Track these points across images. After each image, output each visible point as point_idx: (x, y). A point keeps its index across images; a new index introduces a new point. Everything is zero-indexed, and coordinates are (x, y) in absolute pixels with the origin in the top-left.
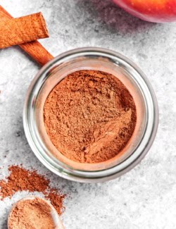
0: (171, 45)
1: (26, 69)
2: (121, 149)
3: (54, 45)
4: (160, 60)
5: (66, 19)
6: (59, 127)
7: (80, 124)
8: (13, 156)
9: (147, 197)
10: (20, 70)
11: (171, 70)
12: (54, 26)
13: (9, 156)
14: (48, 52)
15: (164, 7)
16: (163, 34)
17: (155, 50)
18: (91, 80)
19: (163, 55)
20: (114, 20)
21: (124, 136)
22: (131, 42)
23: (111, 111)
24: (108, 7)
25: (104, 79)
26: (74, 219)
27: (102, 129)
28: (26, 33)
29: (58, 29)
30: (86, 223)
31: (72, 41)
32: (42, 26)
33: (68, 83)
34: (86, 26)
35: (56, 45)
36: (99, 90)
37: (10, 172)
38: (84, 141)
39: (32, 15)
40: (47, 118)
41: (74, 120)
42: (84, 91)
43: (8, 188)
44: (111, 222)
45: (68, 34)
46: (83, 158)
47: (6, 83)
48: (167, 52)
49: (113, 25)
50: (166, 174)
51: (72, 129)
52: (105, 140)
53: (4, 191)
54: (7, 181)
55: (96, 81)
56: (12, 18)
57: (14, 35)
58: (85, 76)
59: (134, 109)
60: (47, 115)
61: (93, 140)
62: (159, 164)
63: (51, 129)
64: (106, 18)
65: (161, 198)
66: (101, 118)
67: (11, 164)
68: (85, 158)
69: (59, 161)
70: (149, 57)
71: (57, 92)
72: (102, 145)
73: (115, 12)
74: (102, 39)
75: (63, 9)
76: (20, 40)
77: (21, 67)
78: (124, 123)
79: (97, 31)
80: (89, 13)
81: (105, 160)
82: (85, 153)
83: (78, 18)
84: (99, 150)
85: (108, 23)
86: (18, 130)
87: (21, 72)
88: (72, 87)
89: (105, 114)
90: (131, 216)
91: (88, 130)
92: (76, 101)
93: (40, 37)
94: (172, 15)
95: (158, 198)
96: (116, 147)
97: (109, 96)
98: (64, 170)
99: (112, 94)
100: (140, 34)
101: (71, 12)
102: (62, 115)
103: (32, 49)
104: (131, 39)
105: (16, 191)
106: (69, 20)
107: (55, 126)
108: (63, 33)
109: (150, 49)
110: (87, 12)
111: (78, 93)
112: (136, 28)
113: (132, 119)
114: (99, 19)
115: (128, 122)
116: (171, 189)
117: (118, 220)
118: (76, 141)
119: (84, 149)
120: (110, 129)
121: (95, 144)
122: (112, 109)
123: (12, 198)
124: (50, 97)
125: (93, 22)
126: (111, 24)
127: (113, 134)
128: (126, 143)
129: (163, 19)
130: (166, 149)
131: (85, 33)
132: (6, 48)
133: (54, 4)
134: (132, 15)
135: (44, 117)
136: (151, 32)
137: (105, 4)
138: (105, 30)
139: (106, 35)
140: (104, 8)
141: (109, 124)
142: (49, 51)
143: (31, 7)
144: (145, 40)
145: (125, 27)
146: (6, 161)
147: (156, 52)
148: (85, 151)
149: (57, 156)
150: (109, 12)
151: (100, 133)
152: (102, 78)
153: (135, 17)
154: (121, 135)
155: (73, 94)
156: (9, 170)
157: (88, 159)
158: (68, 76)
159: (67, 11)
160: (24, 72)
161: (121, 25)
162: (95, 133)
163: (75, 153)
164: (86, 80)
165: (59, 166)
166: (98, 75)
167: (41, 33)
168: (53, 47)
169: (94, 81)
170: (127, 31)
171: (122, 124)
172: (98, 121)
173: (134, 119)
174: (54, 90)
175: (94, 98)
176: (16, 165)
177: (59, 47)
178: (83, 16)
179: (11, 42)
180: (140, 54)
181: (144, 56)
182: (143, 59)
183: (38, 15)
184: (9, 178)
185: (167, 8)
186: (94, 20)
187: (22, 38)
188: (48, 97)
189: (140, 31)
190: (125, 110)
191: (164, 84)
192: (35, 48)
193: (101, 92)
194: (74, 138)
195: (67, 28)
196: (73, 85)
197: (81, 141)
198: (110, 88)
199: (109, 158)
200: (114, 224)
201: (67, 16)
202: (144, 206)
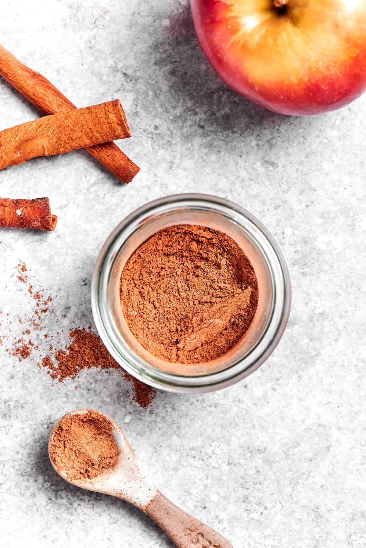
0: (313, 147)
1: (95, 184)
2: (231, 345)
3: (137, 149)
4: (297, 170)
5: (155, 108)
6: (141, 307)
7: (173, 304)
8: (76, 314)
9: (279, 375)
10: (86, 185)
11: (314, 184)
12: (138, 120)
13: (71, 315)
14: (128, 160)
15: (302, 93)
16: (301, 131)
17: (289, 155)
18: (193, 240)
19: (301, 163)
20: (227, 110)
21: (237, 326)
22: (254, 143)
23: (220, 288)
24: (218, 90)
25: (214, 241)
26: (170, 410)
27: (205, 314)
28: (97, 131)
29: (143, 124)
30: (187, 415)
31: (165, 142)
32: (121, 121)
33: (160, 242)
34: (186, 119)
35: (140, 148)
36: (205, 256)
37: (73, 339)
38: (177, 330)
39: (105, 104)
40: (125, 293)
41: (164, 297)
42: (182, 256)
43: (70, 364)
44: (224, 412)
45: (157, 132)
46: (174, 356)
47: (65, 206)
48: (307, 157)
49: (227, 117)
50: (307, 341)
51: (161, 311)
52: (209, 331)
53: (63, 368)
54: (68, 352)
55: (202, 243)
56: (75, 107)
57: (79, 134)
58: (185, 234)
59: (255, 287)
60: (124, 288)
61: (190, 330)
62: (296, 327)
63: (130, 309)
64: (215, 107)
65: (300, 377)
66: (205, 298)
67: (74, 327)
68: (178, 356)
69: (140, 359)
70: (280, 165)
71: (142, 255)
72: (203, 339)
73: (228, 97)
74: (209, 138)
75: (150, 93)
76: (87, 141)
77: (88, 182)
78: (239, 307)
79: (202, 127)
80: (190, 99)
81: (207, 360)
82: (178, 349)
83: (174, 108)
84: (199, 345)
85: (219, 115)
86: (84, 276)
87: (88, 189)
88: (165, 248)
89: (211, 291)
90: (255, 404)
91: (184, 314)
92: (169, 270)
93: (117, 138)
94: (314, 105)
95: (295, 377)
96: (224, 342)
97: (218, 266)
98: (147, 371)
99: (223, 262)
100: (266, 132)
101: (162, 97)
102: (146, 289)
103: (105, 155)
104: (253, 138)
105: (82, 367)
106: (160, 110)
107: (135, 305)
108: (152, 129)
109: (281, 153)
110: (187, 98)
111: (173, 258)
112: (260, 123)
113: (251, 302)
114: (205, 108)
115: (244, 305)
116: (314, 363)
117: (235, 410)
118: (166, 330)
119: (177, 342)
120: (218, 315)
121: (193, 336)
122: (222, 285)
123: (76, 379)
124: (131, 262)
125: (196, 114)
126: (223, 116)
127: (220, 323)
128: (239, 338)
129: (301, 111)
130: (306, 304)
131: (185, 130)
132: (65, 154)
133: (138, 86)
134: (254, 103)
135: (121, 291)
136: (283, 128)
137: (214, 86)
138: (215, 125)
139: (215, 132)
140: (213, 92)
141: (216, 307)
142: (130, 157)
143: (102, 90)
144: (274, 141)
145: (243, 121)
146: (65, 322)
147: (292, 158)
148: (179, 345)
149: (136, 351)
150: (220, 97)
151: (201, 321)
152: (211, 239)
153: (259, 106)
154: (233, 324)
155: (165, 259)
156: (71, 335)
157: (182, 357)
158: (161, 232)
159: (156, 96)
160: (93, 189)
161: (238, 118)
162: (194, 320)
163: (162, 347)
164: (187, 239)
165: (140, 366)
166: (205, 234)
167: (119, 130)
168: (136, 151)
169: (198, 242)
170: (247, 127)
171: (235, 308)
172: (200, 303)
173: (254, 302)
174: (138, 252)
175: (197, 267)
176: (81, 328)
177: (145, 151)
178: (180, 105)
179: (75, 145)
180: (266, 162)
181: (273, 164)
182: (271, 168)
183: (115, 103)
184: (71, 348)
185: (307, 95)
186: (197, 110)
187: (91, 138)
188: (128, 262)
189: (267, 126)
190: (241, 288)
191: (303, 205)
192: (109, 152)
193: (207, 260)
194: (163, 325)
195: (157, 122)
196: (167, 246)
197: (173, 329)
198: (221, 254)
199: (212, 358)
200: (229, 416)
201: (157, 105)
202: (274, 390)
